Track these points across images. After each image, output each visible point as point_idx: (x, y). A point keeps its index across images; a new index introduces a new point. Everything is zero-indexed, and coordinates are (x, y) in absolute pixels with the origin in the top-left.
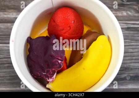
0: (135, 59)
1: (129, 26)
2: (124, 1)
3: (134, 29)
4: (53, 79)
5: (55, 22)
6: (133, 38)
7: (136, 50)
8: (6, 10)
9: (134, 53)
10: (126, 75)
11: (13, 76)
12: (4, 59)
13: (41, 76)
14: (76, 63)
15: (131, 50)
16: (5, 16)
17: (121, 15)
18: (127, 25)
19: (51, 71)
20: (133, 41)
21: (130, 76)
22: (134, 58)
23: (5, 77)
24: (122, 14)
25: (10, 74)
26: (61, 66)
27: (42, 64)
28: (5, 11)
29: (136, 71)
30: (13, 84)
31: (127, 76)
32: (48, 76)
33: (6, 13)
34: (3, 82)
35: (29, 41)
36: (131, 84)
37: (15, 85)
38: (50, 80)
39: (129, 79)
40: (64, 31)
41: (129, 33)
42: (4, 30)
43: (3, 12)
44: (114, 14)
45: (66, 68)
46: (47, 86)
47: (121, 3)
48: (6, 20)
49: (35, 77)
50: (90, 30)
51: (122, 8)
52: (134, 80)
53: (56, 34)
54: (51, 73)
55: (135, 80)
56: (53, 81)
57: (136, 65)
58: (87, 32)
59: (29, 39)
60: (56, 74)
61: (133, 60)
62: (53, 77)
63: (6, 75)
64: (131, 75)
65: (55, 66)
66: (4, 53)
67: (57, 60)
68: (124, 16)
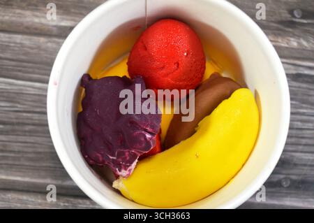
0: (305, 145)
1: (300, 72)
2: (297, 16)
3: (310, 80)
4: (130, 170)
5: (146, 49)
6: (305, 97)
7: (310, 125)
8: (39, 8)
9: (304, 132)
10: (282, 176)
11: (40, 153)
12: (25, 114)
13: (103, 162)
14: (182, 142)
15: (299, 123)
16: (36, 20)
17: (286, 45)
18: (296, 67)
19: (127, 153)
20: (304, 105)
21: (291, 180)
22: (304, 141)
23: (23, 152)
24: (288, 44)
25: (34, 147)
26: (150, 146)
27: (110, 138)
28: (37, 10)
29: (303, 169)
30: (38, 170)
31: (285, 178)
32: (120, 164)
33: (38, 14)
34: (17, 163)
35: (86, 82)
36: (291, 197)
37: (43, 173)
38: (124, 173)
39: (288, 185)
40: (164, 71)
41: (299, 87)
42: (31, 51)
43: (32, 10)
44: (271, 41)
45: (158, 150)
46: (116, 184)
47: (289, 19)
48: (36, 29)
49: (91, 161)
50: (218, 73)
51: (290, 30)
52: (297, 188)
53: (147, 76)
54: (126, 158)
55: (300, 188)
56: (128, 176)
57: (307, 158)
58: (211, 77)
59: (86, 79)
60: (137, 161)
61: (300, 145)
62: (130, 168)
63: (26, 150)
64: (294, 177)
65: (138, 145)
66: (26, 100)
67: (143, 132)
68: (293, 49)
